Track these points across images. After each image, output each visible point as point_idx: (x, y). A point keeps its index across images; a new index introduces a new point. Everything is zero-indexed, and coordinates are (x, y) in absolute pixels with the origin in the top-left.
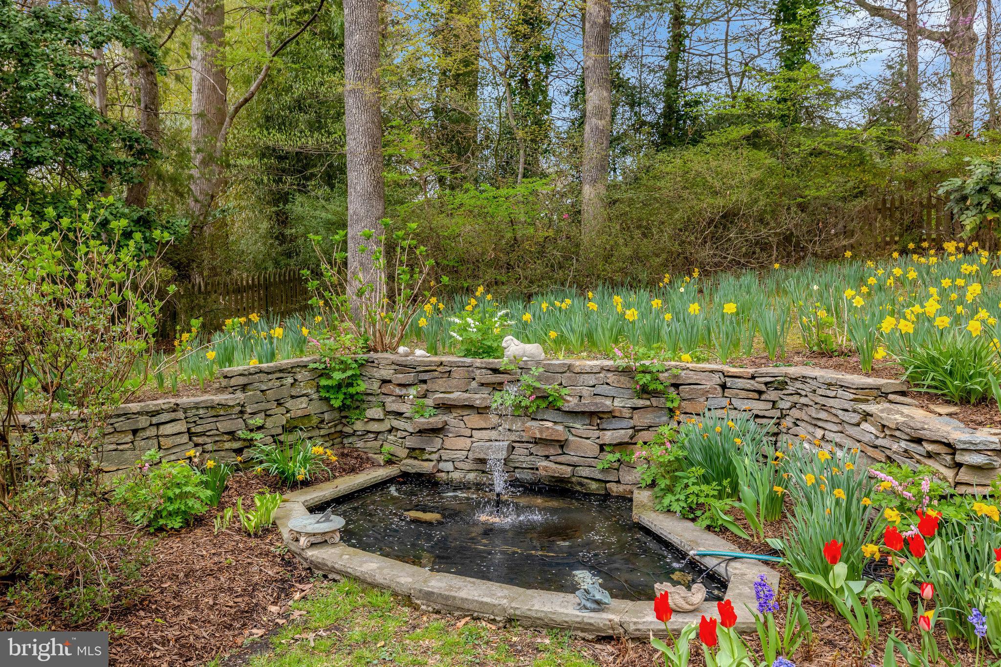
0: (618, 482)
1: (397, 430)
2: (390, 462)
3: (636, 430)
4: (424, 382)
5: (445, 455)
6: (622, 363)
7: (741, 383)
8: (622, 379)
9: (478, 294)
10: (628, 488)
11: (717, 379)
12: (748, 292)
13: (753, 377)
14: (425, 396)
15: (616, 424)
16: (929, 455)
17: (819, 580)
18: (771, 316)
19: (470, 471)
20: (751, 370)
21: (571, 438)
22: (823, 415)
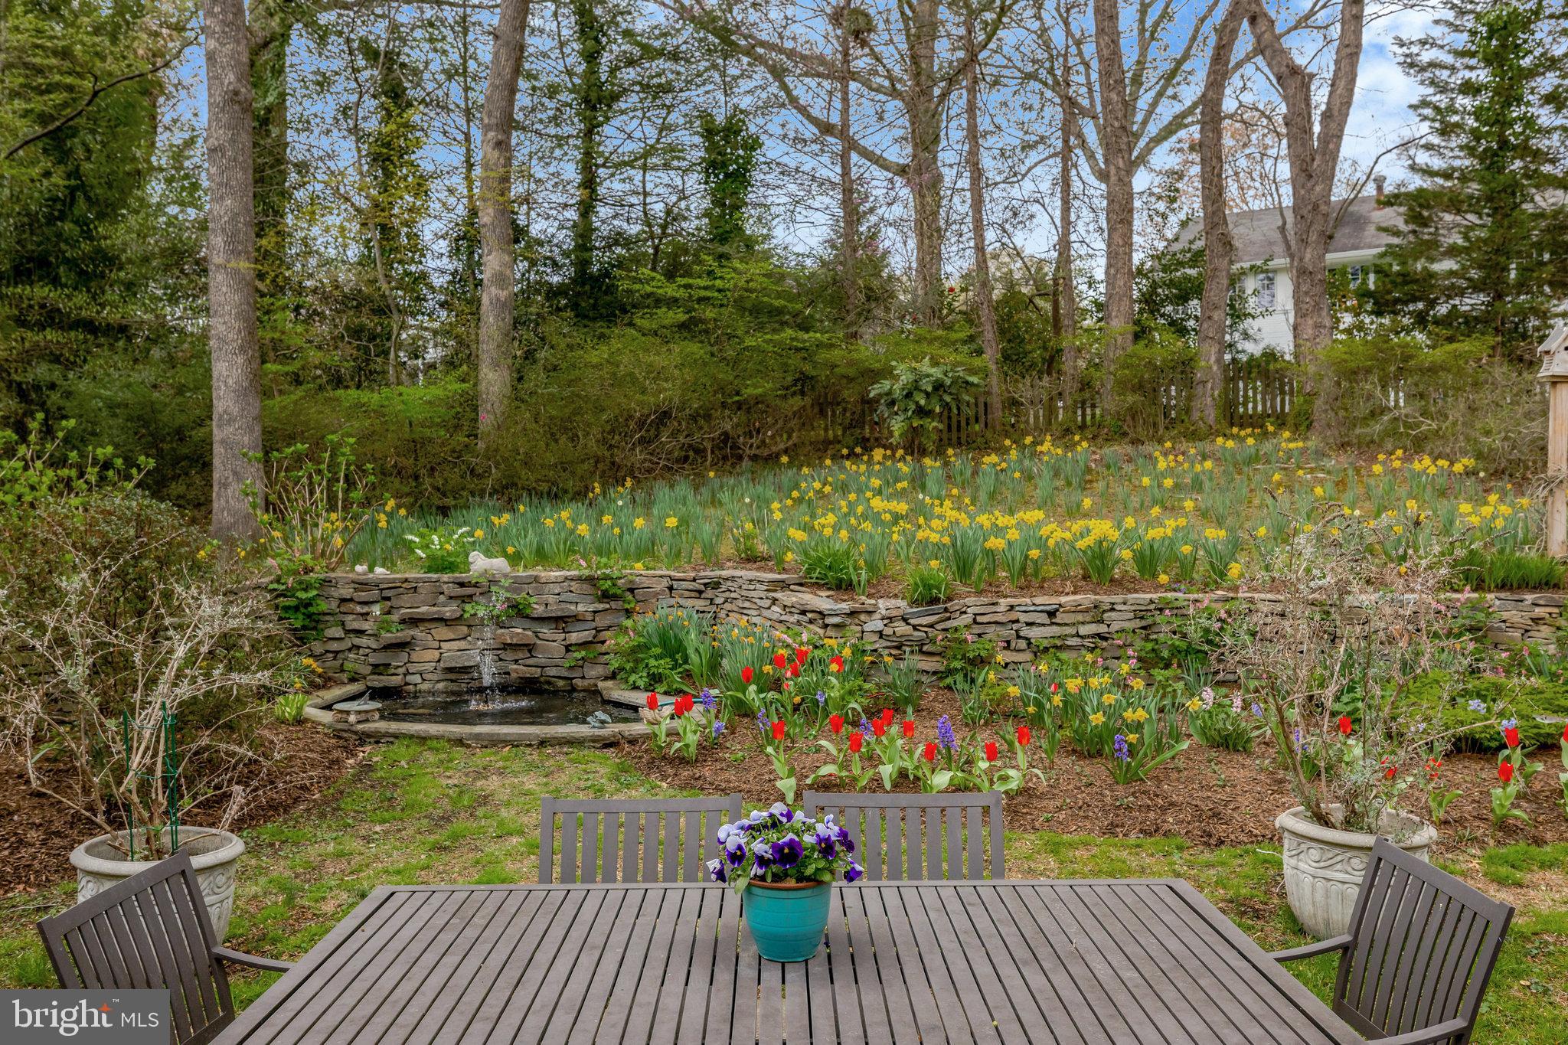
0: (583, 678)
1: (359, 647)
2: (352, 680)
3: (598, 631)
4: (388, 599)
5: (412, 668)
6: (587, 573)
7: (684, 585)
8: (585, 586)
9: (388, 508)
10: (592, 682)
11: (665, 583)
12: (684, 504)
13: (694, 580)
14: (389, 613)
15: (580, 626)
16: (811, 622)
17: (740, 695)
18: (707, 529)
19: (438, 681)
20: (693, 574)
21: (539, 642)
22: (747, 604)
